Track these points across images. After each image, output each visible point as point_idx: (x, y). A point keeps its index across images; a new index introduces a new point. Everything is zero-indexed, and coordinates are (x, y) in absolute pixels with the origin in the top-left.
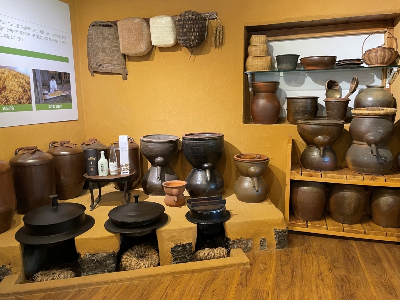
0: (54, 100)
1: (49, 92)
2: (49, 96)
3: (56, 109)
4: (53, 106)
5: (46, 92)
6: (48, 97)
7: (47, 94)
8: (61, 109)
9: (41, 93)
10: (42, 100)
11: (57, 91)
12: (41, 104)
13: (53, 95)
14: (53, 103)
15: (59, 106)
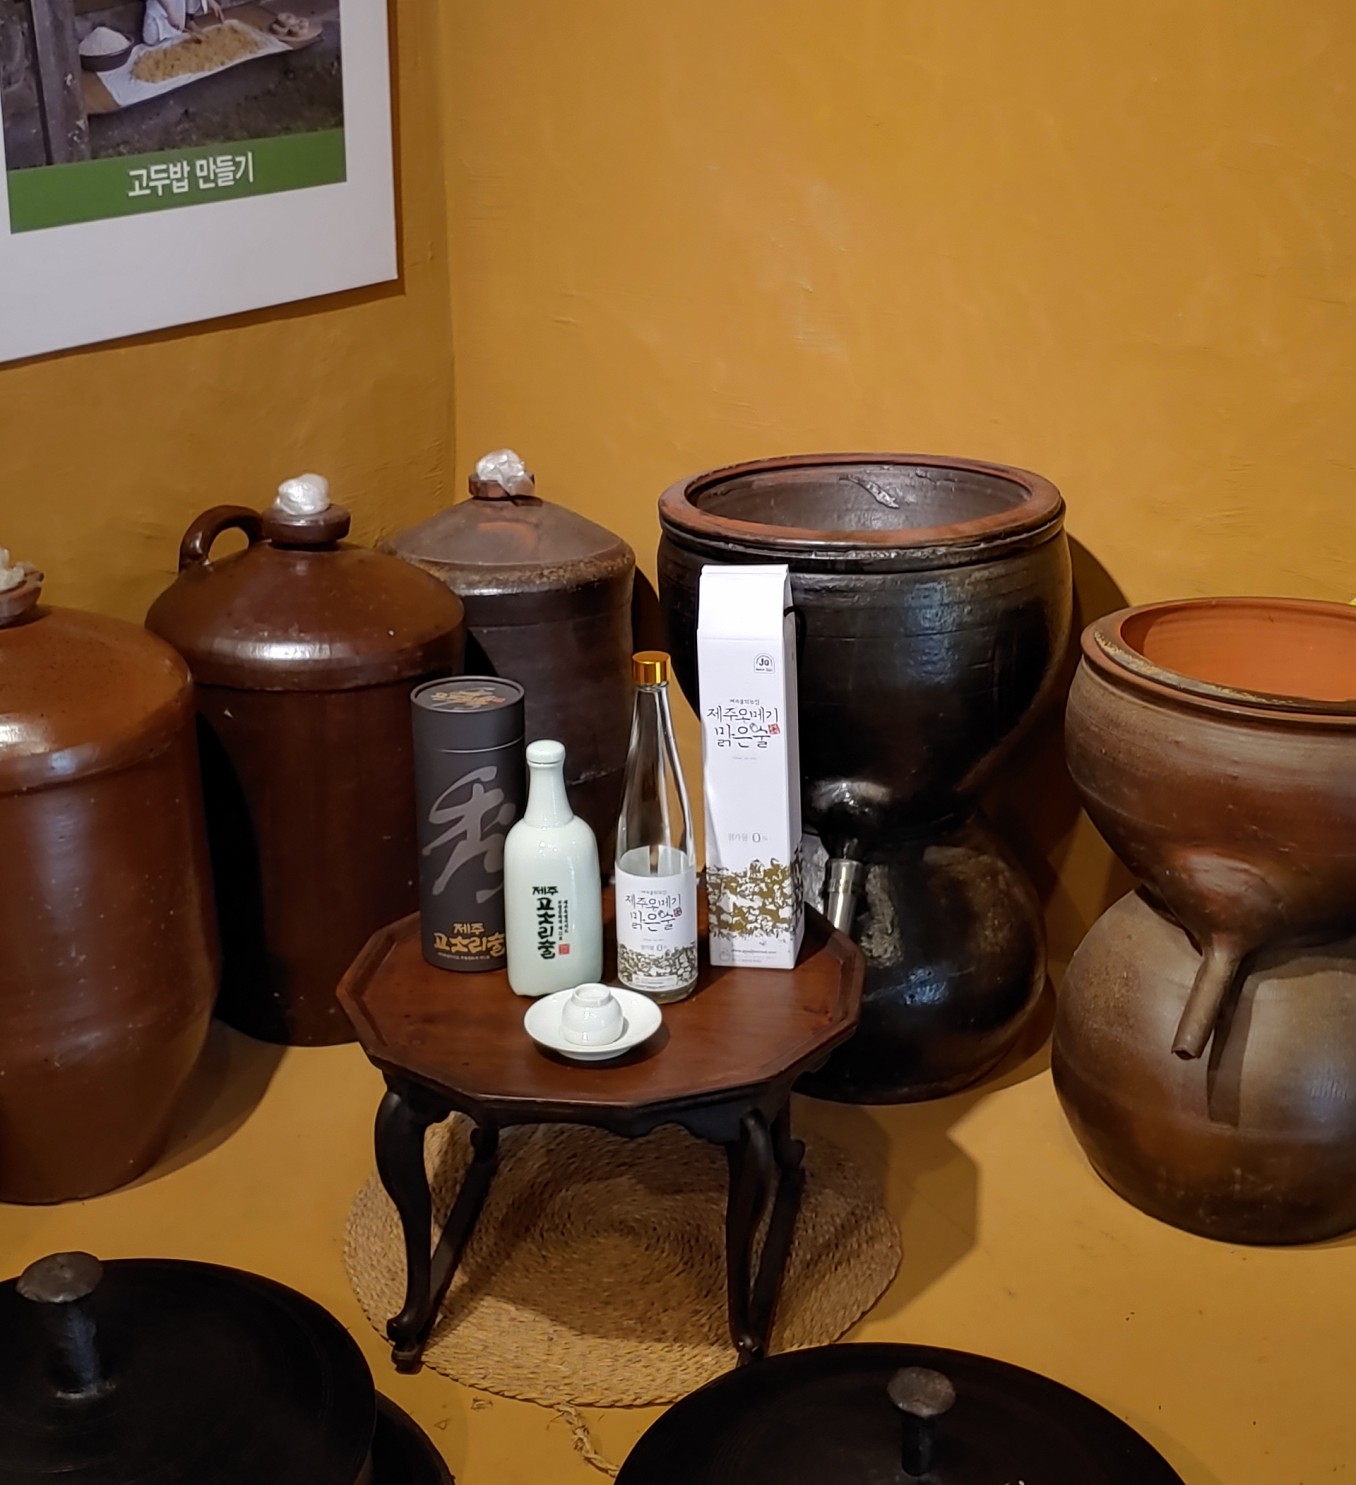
0: (174, 111)
1: (137, 34)
2: (135, 74)
3: (196, 196)
4: (168, 173)
5: (108, 40)
6: (124, 89)
7: (118, 60)
8: (241, 189)
9: (62, 58)
10: (69, 124)
11: (211, 17)
12: (59, 167)
13: (165, 63)
14: (167, 144)
15: (222, 168)
